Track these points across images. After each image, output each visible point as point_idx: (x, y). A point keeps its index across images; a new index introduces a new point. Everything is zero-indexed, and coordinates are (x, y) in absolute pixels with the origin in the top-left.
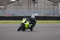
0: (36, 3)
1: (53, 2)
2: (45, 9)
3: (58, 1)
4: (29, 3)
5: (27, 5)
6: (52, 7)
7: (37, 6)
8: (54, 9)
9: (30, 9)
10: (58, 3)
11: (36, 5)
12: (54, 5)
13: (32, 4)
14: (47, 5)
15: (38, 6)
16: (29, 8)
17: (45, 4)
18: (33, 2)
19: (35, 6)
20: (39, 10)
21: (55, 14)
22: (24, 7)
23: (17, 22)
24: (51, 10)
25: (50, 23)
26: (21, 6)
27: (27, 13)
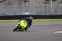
2: (36, 7)
4: (20, 1)
8: (46, 7)
9: (21, 7)
12: (46, 4)
14: (39, 4)
15: (29, 4)
19: (26, 5)
20: (30, 9)
21: (47, 12)
22: (15, 6)
23: (8, 22)
24: (43, 9)
25: (42, 21)
26: (12, 5)
27: (18, 12)
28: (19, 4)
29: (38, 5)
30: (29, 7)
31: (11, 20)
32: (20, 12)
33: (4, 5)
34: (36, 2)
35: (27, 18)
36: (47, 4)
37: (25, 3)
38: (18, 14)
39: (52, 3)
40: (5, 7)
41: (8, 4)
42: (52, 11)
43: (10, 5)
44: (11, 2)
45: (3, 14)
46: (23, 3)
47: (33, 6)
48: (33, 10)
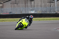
2: (41, 6)
4: (26, 1)
5: (24, 3)
6: (48, 4)
7: (33, 4)
8: (51, 6)
9: (27, 6)
10: (54, 0)
12: (50, 3)
14: (44, 3)
15: (34, 3)
16: (26, 6)
19: (32, 4)
20: (35, 8)
21: (52, 11)
22: (21, 5)
23: (14, 20)
24: (48, 8)
25: (47, 20)
26: (18, 4)
27: (24, 10)
28: (25, 4)
29: (43, 4)
30: (34, 6)
31: (18, 18)
32: (26, 10)
33: (11, 4)
34: (41, 1)
35: (27, 16)
36: (52, 3)
37: (31, 2)
39: (56, 2)
40: (11, 6)
41: (14, 3)
42: (56, 10)
43: (16, 4)
44: (17, 2)
45: (10, 13)
46: (29, 2)
47: (38, 5)
48: (38, 9)
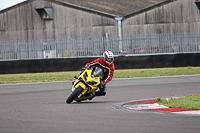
0: (50, 19)
1: (99, 14)
2: (75, 36)
3: (114, 13)
4: (29, 20)
5: (23, 27)
6: (97, 30)
7: (51, 30)
8: (104, 35)
9: (33, 37)
10: (113, 17)
11: (49, 25)
12: (103, 25)
13: (38, 24)
14: (83, 26)
15: (54, 27)
16: (30, 37)
17: (75, 21)
18: (41, 16)
19: (47, 30)
20: (57, 41)
22: (15, 33)
24: (95, 40)
26: (4, 31)
27: (22, 50)
28: (27, 29)
29: (81, 29)
30: (54, 37)
36: (107, 27)
37: (44, 24)
38: (23, 56)
39: (120, 22)
42: (120, 46)
44: (2, 24)
47: (66, 34)
48: (67, 44)
